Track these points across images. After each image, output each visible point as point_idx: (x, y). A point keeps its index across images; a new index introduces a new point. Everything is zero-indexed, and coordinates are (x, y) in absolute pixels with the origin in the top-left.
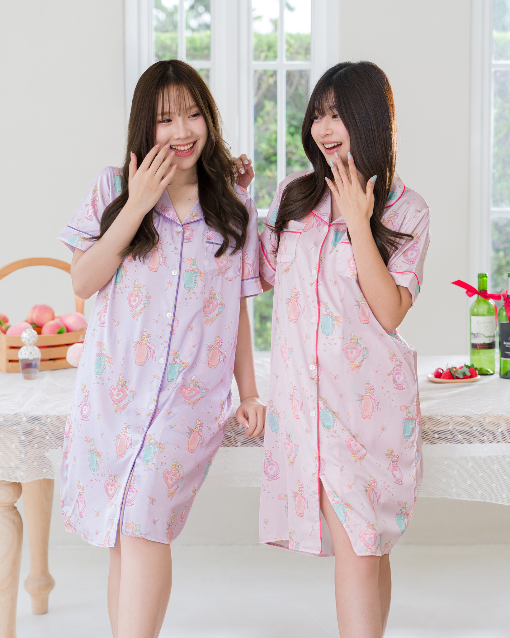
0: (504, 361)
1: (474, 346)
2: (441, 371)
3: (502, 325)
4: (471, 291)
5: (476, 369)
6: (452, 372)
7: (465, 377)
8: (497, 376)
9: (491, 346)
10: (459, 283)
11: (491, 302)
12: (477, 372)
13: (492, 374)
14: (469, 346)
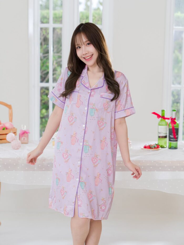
0: (170, 143)
1: (159, 137)
2: (146, 146)
3: (170, 129)
4: (159, 116)
5: (159, 145)
6: (150, 146)
7: (155, 148)
8: (167, 148)
9: (166, 137)
10: (154, 113)
11: (167, 120)
12: (160, 146)
13: (165, 148)
14: (157, 137)
